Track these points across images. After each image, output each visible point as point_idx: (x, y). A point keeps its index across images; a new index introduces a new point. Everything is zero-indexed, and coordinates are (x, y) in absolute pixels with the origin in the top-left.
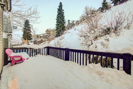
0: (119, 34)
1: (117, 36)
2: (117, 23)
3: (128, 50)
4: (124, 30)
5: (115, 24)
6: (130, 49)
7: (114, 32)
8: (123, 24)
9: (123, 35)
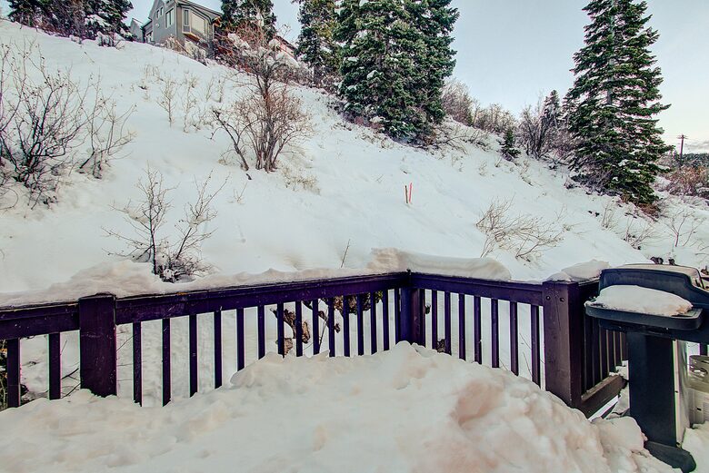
0: (51, 194)
1: (41, 207)
2: (38, 128)
3: (103, 277)
4: (75, 176)
5: (27, 131)
6: (108, 274)
7: (18, 179)
8: (70, 143)
9: (75, 205)
